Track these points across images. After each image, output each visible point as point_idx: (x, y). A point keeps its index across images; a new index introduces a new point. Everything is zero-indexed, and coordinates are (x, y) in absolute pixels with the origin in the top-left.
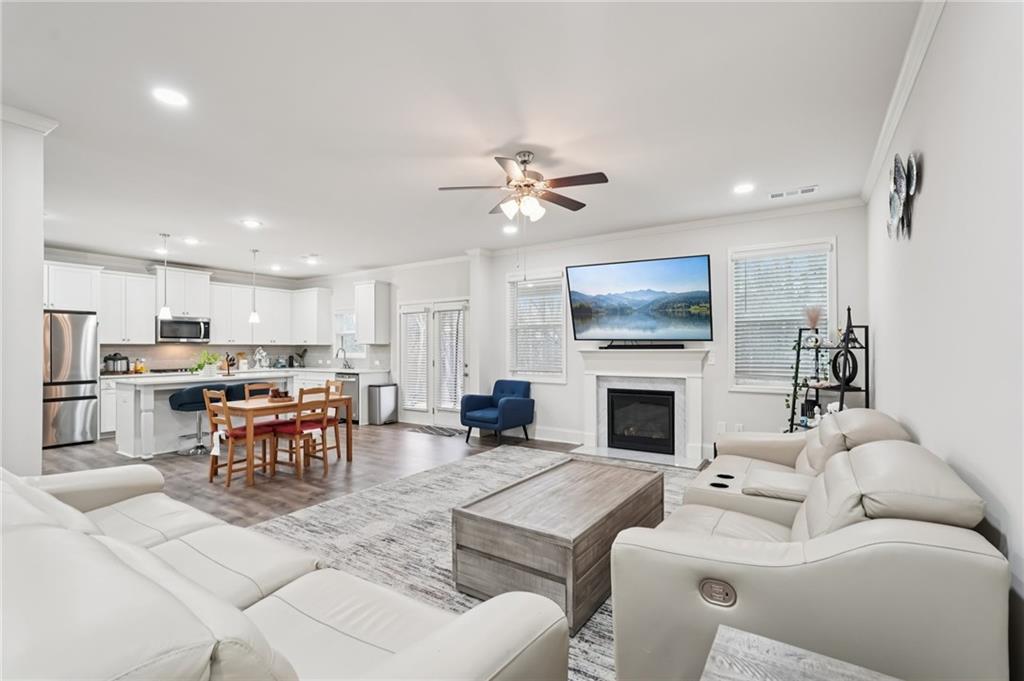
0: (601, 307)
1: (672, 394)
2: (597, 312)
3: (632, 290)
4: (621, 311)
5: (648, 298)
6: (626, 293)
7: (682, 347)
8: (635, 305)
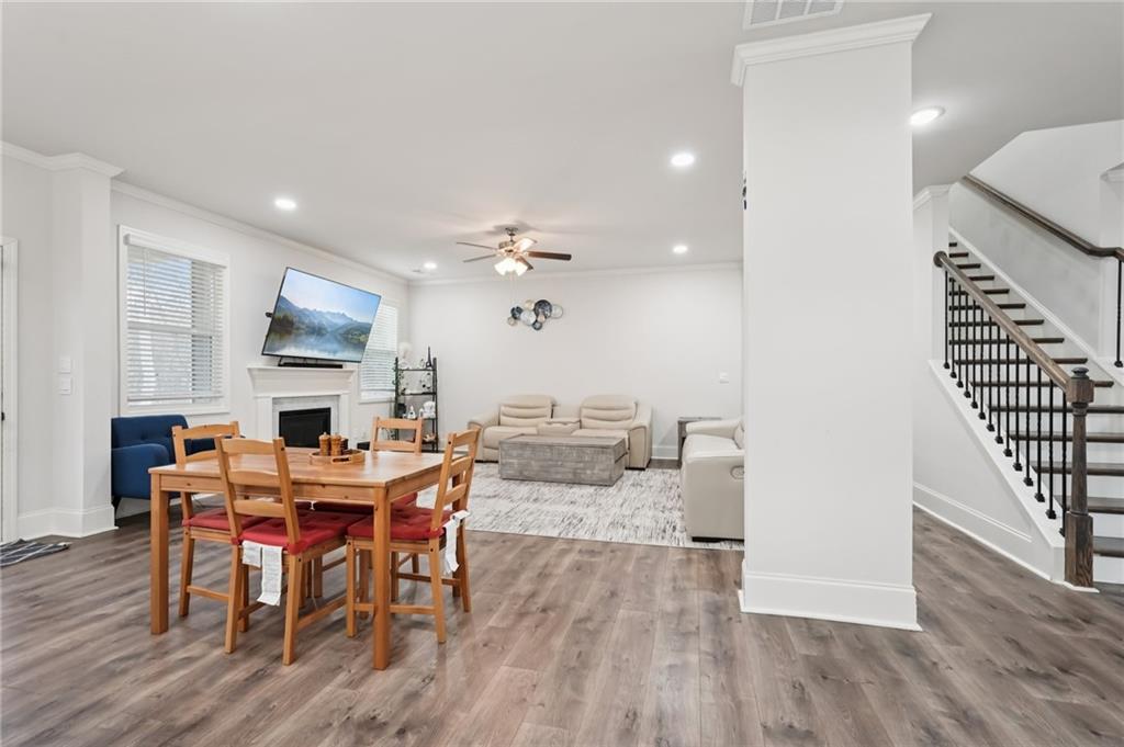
0: (303, 323)
1: (328, 410)
2: (298, 329)
3: (332, 311)
4: (317, 331)
5: (341, 322)
6: (329, 313)
7: (341, 367)
8: (331, 327)
